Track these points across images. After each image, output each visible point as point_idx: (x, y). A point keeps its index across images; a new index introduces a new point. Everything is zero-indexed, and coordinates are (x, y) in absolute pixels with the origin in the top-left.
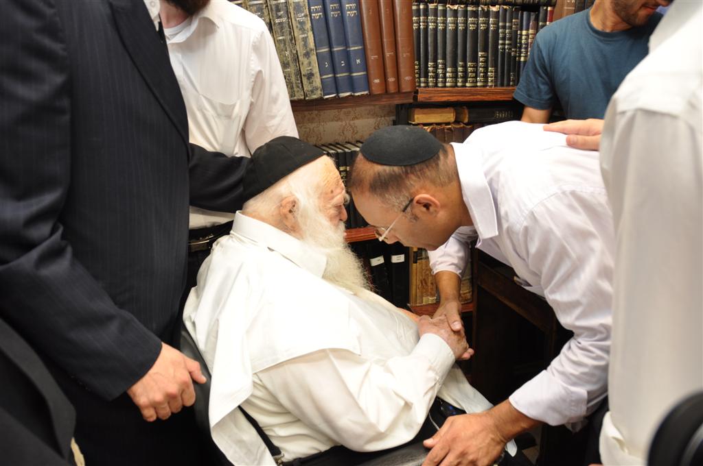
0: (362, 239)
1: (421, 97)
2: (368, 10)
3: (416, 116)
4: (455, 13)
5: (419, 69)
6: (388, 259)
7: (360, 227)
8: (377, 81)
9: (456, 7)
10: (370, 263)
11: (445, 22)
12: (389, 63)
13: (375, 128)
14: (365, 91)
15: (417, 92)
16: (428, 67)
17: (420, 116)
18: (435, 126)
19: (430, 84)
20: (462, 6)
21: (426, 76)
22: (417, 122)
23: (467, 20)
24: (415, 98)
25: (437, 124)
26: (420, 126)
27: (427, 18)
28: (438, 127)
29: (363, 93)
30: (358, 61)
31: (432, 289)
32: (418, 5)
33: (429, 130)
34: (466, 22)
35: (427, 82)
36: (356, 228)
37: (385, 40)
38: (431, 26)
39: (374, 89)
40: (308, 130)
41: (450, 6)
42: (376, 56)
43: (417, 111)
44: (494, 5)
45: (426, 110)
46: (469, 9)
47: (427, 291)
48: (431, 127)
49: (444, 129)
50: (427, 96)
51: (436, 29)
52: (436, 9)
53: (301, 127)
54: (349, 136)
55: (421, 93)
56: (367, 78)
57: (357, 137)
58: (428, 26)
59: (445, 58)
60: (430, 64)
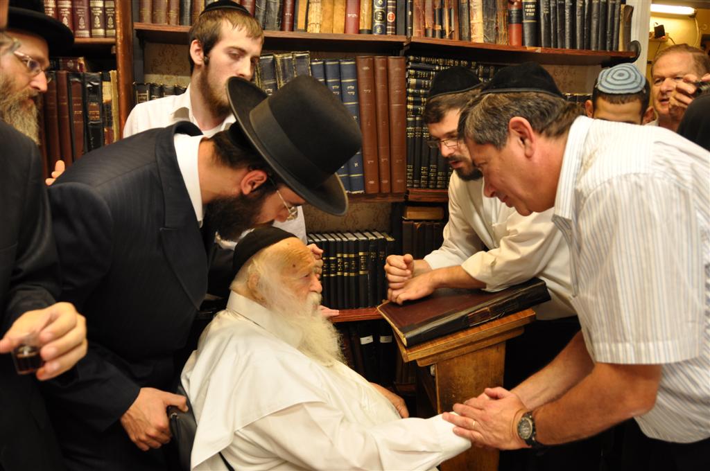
0: (353, 319)
1: (411, 198)
2: (368, 121)
3: (408, 213)
5: (413, 172)
6: (376, 339)
7: (353, 308)
8: (372, 182)
10: (360, 341)
12: (383, 167)
13: (374, 220)
14: (360, 190)
15: (408, 192)
16: (421, 171)
17: (411, 213)
18: (425, 223)
19: (422, 186)
21: (419, 179)
22: (408, 218)
24: (406, 197)
25: (427, 221)
26: (412, 222)
27: (422, 129)
28: (428, 224)
29: (358, 192)
30: (356, 165)
32: (415, 117)
33: (418, 226)
35: (419, 184)
36: (348, 309)
37: (381, 148)
38: (425, 135)
39: (369, 188)
40: (313, 218)
42: (372, 161)
43: (409, 208)
45: (416, 208)
48: (421, 223)
49: (432, 226)
50: (417, 197)
53: (307, 215)
54: (350, 225)
55: (412, 193)
56: (364, 178)
57: (358, 227)
58: (422, 135)
59: (437, 163)
60: (423, 168)
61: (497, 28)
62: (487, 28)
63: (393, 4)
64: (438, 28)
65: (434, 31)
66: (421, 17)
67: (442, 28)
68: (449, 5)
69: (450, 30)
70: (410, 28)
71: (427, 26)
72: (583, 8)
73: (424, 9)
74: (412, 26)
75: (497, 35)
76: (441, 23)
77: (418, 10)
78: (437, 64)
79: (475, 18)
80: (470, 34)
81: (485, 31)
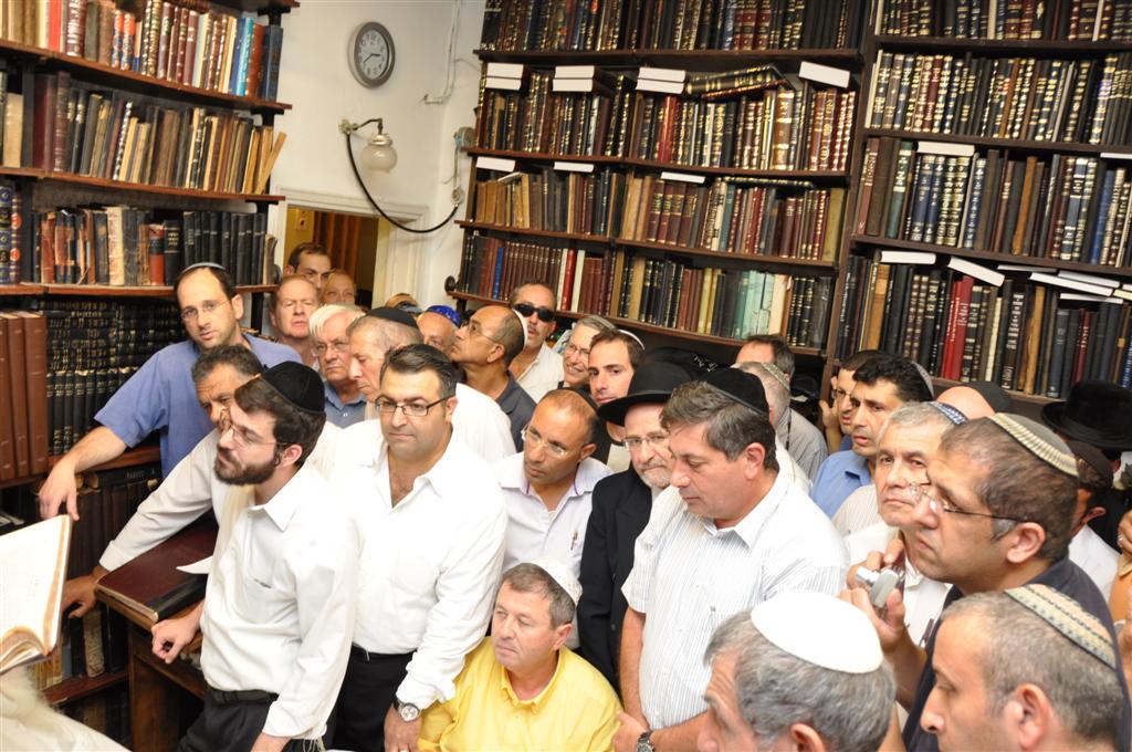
4: (84, 379)
8: (9, 466)
9: (85, 373)
11: (73, 389)
12: (20, 446)
16: (54, 436)
20: (92, 371)
21: (53, 446)
23: (96, 384)
27: (53, 385)
31: (57, 668)
34: (95, 386)
38: (59, 394)
41: (80, 373)
42: (8, 441)
44: (123, 367)
46: (98, 373)
47: (51, 670)
51: (63, 397)
52: (64, 375)
58: (55, 394)
59: (71, 424)
60: (56, 432)
61: (138, 263)
62: (128, 262)
63: (17, 239)
64: (71, 263)
65: (66, 267)
66: (50, 251)
67: (76, 263)
68: (84, 238)
69: (86, 268)
70: (37, 266)
71: (57, 262)
72: (229, 240)
73: (53, 241)
74: (39, 263)
75: (139, 271)
76: (74, 257)
77: (46, 242)
78: (72, 309)
79: (114, 251)
80: (108, 271)
81: (126, 267)
